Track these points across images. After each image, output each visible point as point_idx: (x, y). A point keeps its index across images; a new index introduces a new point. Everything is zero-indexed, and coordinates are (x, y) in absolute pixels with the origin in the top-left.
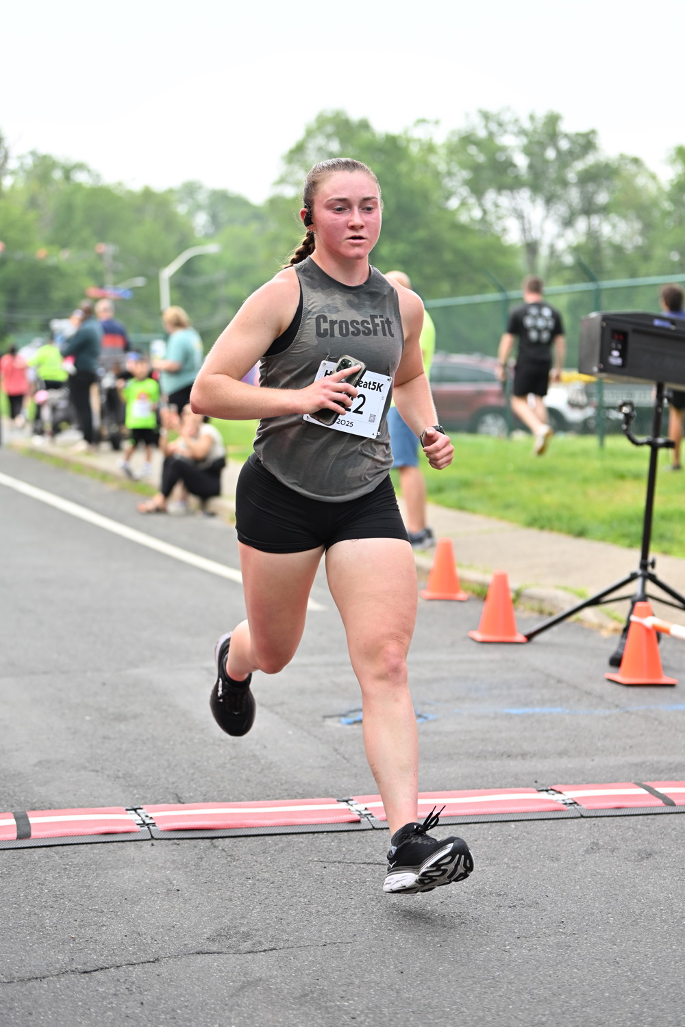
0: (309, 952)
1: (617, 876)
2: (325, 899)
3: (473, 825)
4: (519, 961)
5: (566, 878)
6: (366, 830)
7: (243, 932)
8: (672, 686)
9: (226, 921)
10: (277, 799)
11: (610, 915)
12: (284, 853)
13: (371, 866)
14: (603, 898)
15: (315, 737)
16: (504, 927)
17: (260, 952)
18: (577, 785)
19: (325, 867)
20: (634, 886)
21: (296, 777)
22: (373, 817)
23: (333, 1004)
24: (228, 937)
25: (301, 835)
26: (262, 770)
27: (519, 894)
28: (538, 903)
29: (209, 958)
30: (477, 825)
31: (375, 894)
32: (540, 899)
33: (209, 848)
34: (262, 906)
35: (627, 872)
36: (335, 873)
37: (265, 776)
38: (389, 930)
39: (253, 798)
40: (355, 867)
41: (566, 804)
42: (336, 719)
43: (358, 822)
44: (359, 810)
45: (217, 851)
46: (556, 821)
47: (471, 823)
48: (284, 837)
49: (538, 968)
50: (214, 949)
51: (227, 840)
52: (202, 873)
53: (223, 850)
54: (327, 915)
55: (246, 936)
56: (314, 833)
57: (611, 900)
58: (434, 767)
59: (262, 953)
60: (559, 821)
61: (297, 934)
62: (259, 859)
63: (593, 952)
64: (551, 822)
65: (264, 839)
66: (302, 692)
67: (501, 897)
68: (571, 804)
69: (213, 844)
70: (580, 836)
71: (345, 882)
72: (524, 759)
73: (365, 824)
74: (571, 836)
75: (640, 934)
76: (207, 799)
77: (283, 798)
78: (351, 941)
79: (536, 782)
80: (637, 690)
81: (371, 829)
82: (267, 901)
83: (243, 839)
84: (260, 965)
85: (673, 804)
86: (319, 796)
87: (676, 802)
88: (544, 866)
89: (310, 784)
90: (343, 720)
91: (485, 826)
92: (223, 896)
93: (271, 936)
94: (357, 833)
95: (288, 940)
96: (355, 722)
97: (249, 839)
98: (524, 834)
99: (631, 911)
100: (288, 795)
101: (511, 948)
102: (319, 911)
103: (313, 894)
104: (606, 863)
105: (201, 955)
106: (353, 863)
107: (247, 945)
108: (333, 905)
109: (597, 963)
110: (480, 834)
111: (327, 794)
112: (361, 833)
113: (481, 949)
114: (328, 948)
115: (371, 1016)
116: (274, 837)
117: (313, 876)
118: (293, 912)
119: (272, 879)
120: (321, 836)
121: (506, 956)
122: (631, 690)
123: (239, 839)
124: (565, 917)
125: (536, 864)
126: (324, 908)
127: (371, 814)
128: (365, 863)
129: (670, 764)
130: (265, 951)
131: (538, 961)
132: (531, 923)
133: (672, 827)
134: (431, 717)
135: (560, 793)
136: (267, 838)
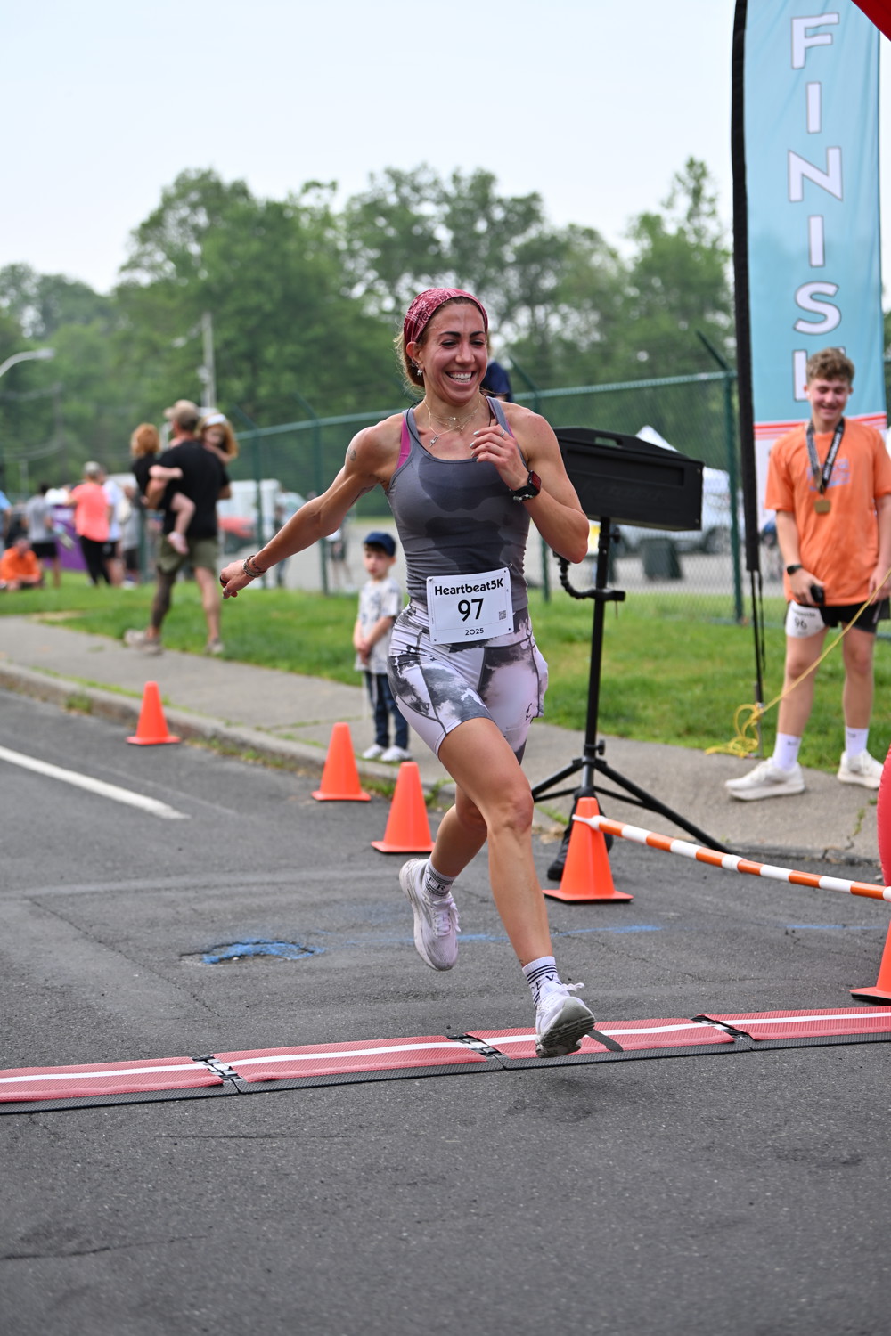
0: (152, 1250)
1: (546, 1141)
2: (175, 1183)
3: (367, 1085)
4: (419, 1251)
5: (482, 1145)
6: (230, 1095)
7: (68, 1229)
8: (626, 901)
9: (46, 1216)
10: (116, 1060)
11: (534, 1190)
12: (124, 1128)
13: (234, 1140)
14: (527, 1170)
15: (168, 980)
16: (400, 1210)
17: (89, 1252)
18: (499, 1029)
19: (176, 1144)
20: (566, 1153)
21: (142, 1032)
22: (239, 1078)
23: (179, 1314)
24: (48, 1235)
25: (146, 1105)
26: (98, 1024)
27: (422, 1167)
28: (444, 1179)
29: (23, 1264)
30: (371, 1084)
31: (238, 1176)
32: (447, 1172)
33: (27, 1125)
34: (94, 1195)
35: (559, 1136)
36: (188, 1150)
37: (102, 1032)
38: (256, 1219)
39: (86, 1060)
40: (214, 1142)
41: (484, 1054)
42: (197, 957)
43: (220, 1085)
44: (222, 1070)
45: (37, 1129)
46: (471, 1076)
47: (364, 1082)
48: (124, 1108)
49: (441, 1258)
50: (29, 1250)
51: (50, 1114)
52: (17, 1158)
53: (45, 1126)
54: (175, 1203)
55: (71, 1234)
56: (162, 1101)
57: (537, 1171)
58: (320, 1013)
59: (92, 1255)
60: (476, 1075)
61: (137, 1228)
62: (91, 1137)
63: (511, 1236)
64: (465, 1076)
65: (97, 1112)
66: (153, 923)
67: (398, 1173)
68: (491, 1053)
69: (31, 1120)
70: (501, 1093)
71: (200, 1161)
72: (434, 1000)
73: (229, 1087)
74: (490, 1094)
75: (571, 1212)
76: (25, 1063)
77: (124, 1059)
78: (205, 1234)
79: (449, 1028)
80: (582, 908)
81: (235, 1095)
82: (100, 1189)
83: (71, 1112)
84: (87, 1270)
85: (619, 1049)
86: (171, 1055)
87: (623, 1046)
88: (455, 1132)
89: (159, 1040)
90: (205, 957)
91: (382, 1084)
92: (43, 1185)
93: (104, 1232)
94: (218, 1099)
95: (124, 1237)
96: (221, 960)
97: (79, 1112)
98: (431, 1093)
99: (562, 1183)
100: (131, 1055)
101: (410, 1235)
102: (165, 1199)
103: (159, 1178)
104: (533, 1126)
105: (13, 1260)
106: (213, 1137)
107: (72, 1245)
108: (185, 1190)
109: (516, 1249)
110: (374, 1095)
111: (180, 1052)
112: (223, 1100)
113: (371, 1238)
114: (176, 1245)
115: (228, 1326)
116: (112, 1108)
117: (159, 1156)
118: (132, 1202)
119: (107, 1162)
120: (172, 1104)
121: (403, 1246)
122: (574, 908)
123: (66, 1112)
124: (477, 1194)
125: (444, 1129)
126: (173, 1194)
127: (236, 1075)
128: (227, 1137)
129: (619, 999)
130: (95, 1251)
131: (441, 1250)
132: (435, 1204)
133: (618, 1078)
134: (318, 951)
135: (480, 1041)
136: (102, 1110)
